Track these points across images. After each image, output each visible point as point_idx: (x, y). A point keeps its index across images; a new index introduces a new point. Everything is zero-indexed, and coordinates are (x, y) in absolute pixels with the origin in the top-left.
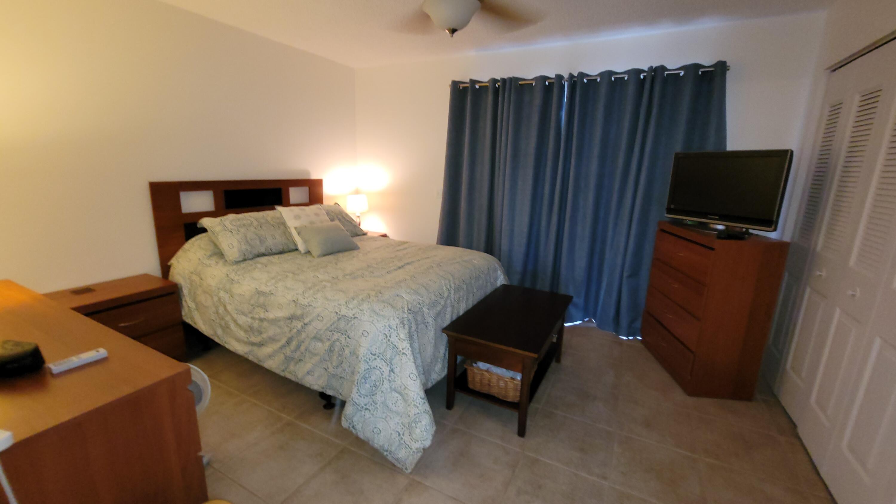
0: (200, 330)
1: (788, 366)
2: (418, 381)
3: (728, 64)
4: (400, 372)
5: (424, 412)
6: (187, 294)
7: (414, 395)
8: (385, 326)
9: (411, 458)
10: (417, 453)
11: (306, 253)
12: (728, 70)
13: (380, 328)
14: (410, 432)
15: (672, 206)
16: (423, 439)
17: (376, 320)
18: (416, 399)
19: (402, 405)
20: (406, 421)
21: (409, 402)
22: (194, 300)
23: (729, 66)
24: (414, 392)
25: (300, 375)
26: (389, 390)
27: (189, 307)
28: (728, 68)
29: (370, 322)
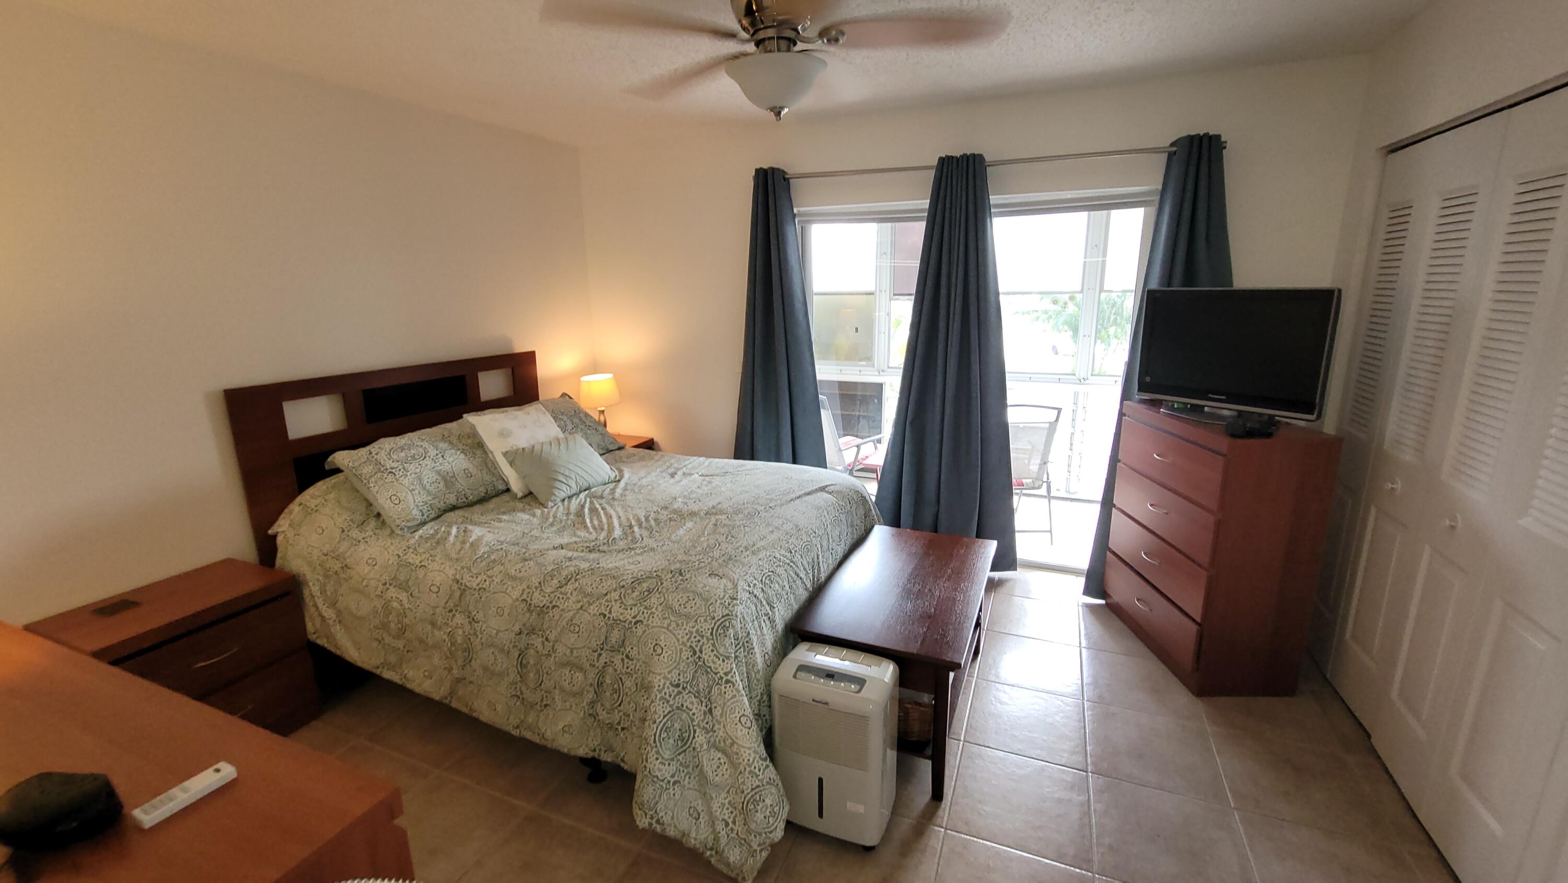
0: (348, 658)
1: (1348, 635)
2: (755, 727)
3: (1223, 139)
4: (721, 715)
5: (768, 783)
6: (319, 594)
7: (750, 755)
8: (691, 633)
9: (750, 861)
10: (761, 851)
11: (525, 496)
12: (1225, 148)
13: (683, 637)
14: (745, 819)
15: (1148, 379)
16: (769, 830)
17: (674, 625)
18: (753, 761)
19: (729, 772)
20: (739, 799)
21: (742, 768)
22: (333, 604)
23: (1226, 142)
24: (750, 749)
25: (548, 734)
26: (705, 747)
27: (323, 617)
28: (1224, 145)
29: (663, 627)
